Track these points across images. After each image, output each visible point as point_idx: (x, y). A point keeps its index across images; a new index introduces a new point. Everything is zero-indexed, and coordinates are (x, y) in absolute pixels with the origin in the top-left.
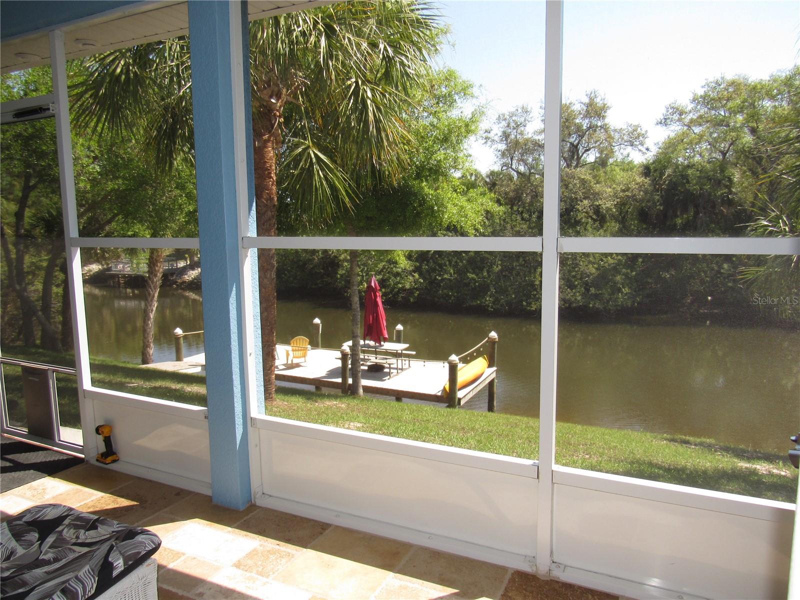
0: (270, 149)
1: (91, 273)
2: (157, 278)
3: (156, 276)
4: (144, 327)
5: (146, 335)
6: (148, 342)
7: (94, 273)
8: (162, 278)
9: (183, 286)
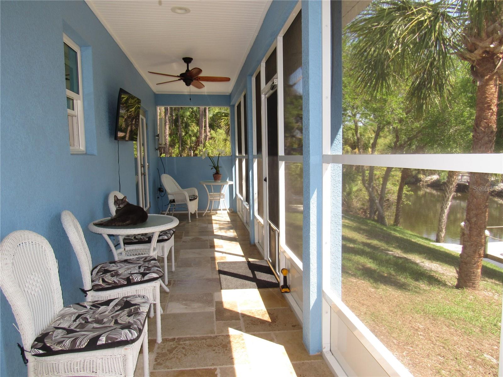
0: (491, 86)
1: (432, 180)
2: (452, 186)
3: (452, 184)
4: (440, 218)
5: (441, 223)
6: (442, 228)
7: (433, 181)
8: (456, 186)
9: (493, 194)
